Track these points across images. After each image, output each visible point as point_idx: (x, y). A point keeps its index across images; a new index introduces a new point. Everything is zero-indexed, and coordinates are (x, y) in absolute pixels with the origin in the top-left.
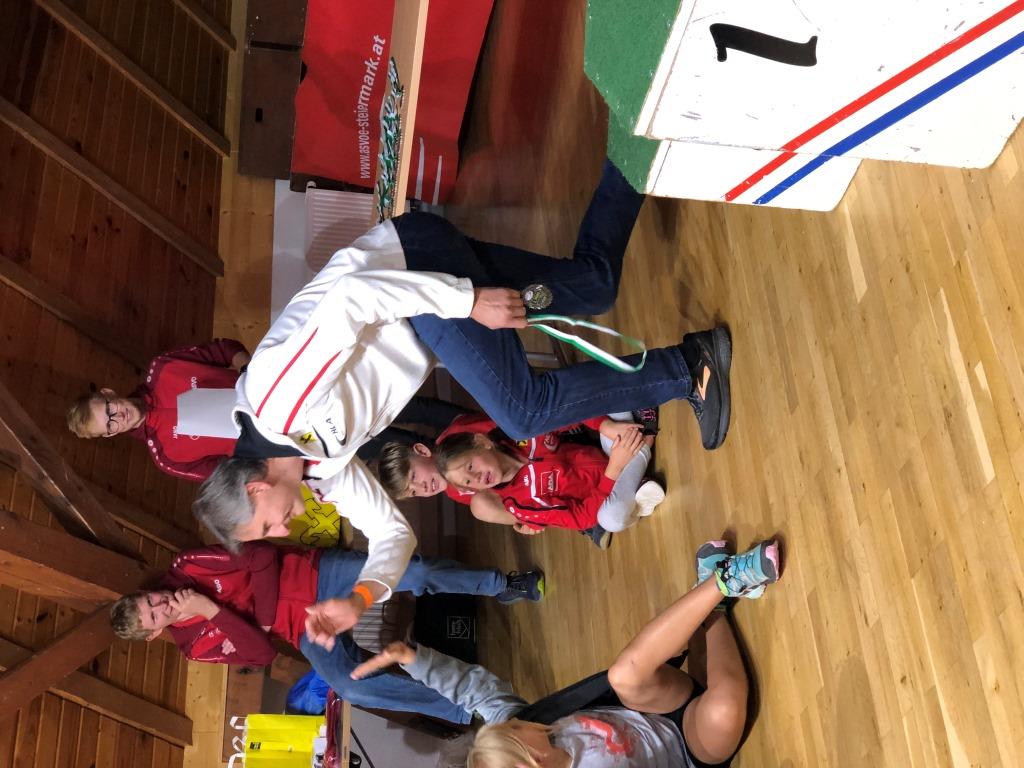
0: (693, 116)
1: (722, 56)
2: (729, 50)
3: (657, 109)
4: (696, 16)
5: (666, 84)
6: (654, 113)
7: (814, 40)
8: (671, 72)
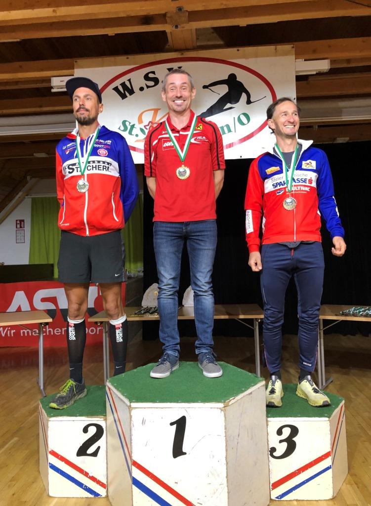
0: (143, 422)
1: (172, 424)
2: (175, 426)
3: (145, 408)
4: (187, 409)
5: (157, 408)
6: (142, 408)
7: (185, 454)
8: (162, 408)
